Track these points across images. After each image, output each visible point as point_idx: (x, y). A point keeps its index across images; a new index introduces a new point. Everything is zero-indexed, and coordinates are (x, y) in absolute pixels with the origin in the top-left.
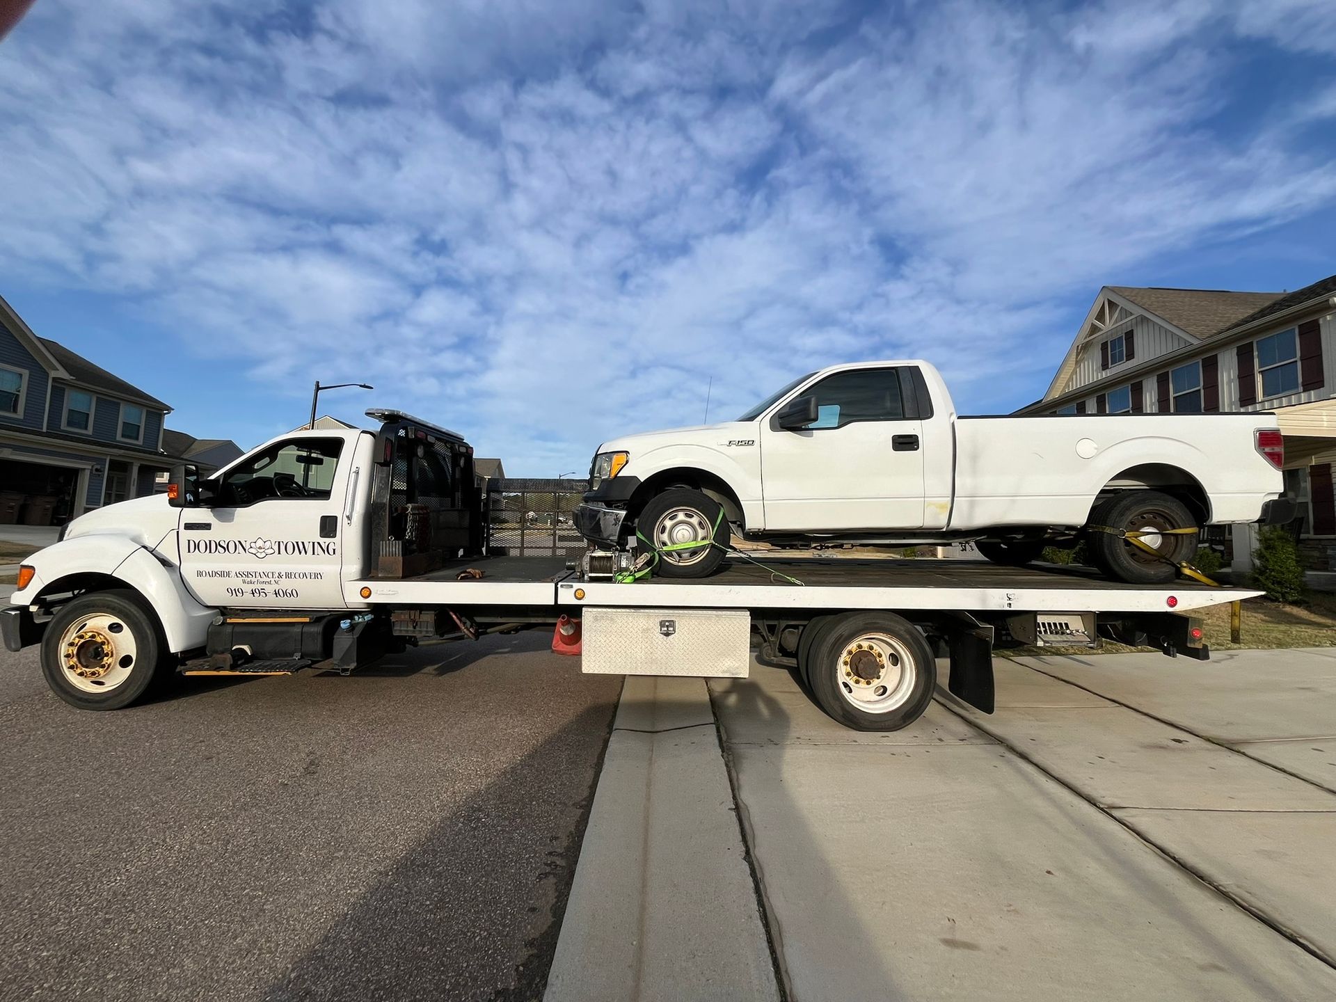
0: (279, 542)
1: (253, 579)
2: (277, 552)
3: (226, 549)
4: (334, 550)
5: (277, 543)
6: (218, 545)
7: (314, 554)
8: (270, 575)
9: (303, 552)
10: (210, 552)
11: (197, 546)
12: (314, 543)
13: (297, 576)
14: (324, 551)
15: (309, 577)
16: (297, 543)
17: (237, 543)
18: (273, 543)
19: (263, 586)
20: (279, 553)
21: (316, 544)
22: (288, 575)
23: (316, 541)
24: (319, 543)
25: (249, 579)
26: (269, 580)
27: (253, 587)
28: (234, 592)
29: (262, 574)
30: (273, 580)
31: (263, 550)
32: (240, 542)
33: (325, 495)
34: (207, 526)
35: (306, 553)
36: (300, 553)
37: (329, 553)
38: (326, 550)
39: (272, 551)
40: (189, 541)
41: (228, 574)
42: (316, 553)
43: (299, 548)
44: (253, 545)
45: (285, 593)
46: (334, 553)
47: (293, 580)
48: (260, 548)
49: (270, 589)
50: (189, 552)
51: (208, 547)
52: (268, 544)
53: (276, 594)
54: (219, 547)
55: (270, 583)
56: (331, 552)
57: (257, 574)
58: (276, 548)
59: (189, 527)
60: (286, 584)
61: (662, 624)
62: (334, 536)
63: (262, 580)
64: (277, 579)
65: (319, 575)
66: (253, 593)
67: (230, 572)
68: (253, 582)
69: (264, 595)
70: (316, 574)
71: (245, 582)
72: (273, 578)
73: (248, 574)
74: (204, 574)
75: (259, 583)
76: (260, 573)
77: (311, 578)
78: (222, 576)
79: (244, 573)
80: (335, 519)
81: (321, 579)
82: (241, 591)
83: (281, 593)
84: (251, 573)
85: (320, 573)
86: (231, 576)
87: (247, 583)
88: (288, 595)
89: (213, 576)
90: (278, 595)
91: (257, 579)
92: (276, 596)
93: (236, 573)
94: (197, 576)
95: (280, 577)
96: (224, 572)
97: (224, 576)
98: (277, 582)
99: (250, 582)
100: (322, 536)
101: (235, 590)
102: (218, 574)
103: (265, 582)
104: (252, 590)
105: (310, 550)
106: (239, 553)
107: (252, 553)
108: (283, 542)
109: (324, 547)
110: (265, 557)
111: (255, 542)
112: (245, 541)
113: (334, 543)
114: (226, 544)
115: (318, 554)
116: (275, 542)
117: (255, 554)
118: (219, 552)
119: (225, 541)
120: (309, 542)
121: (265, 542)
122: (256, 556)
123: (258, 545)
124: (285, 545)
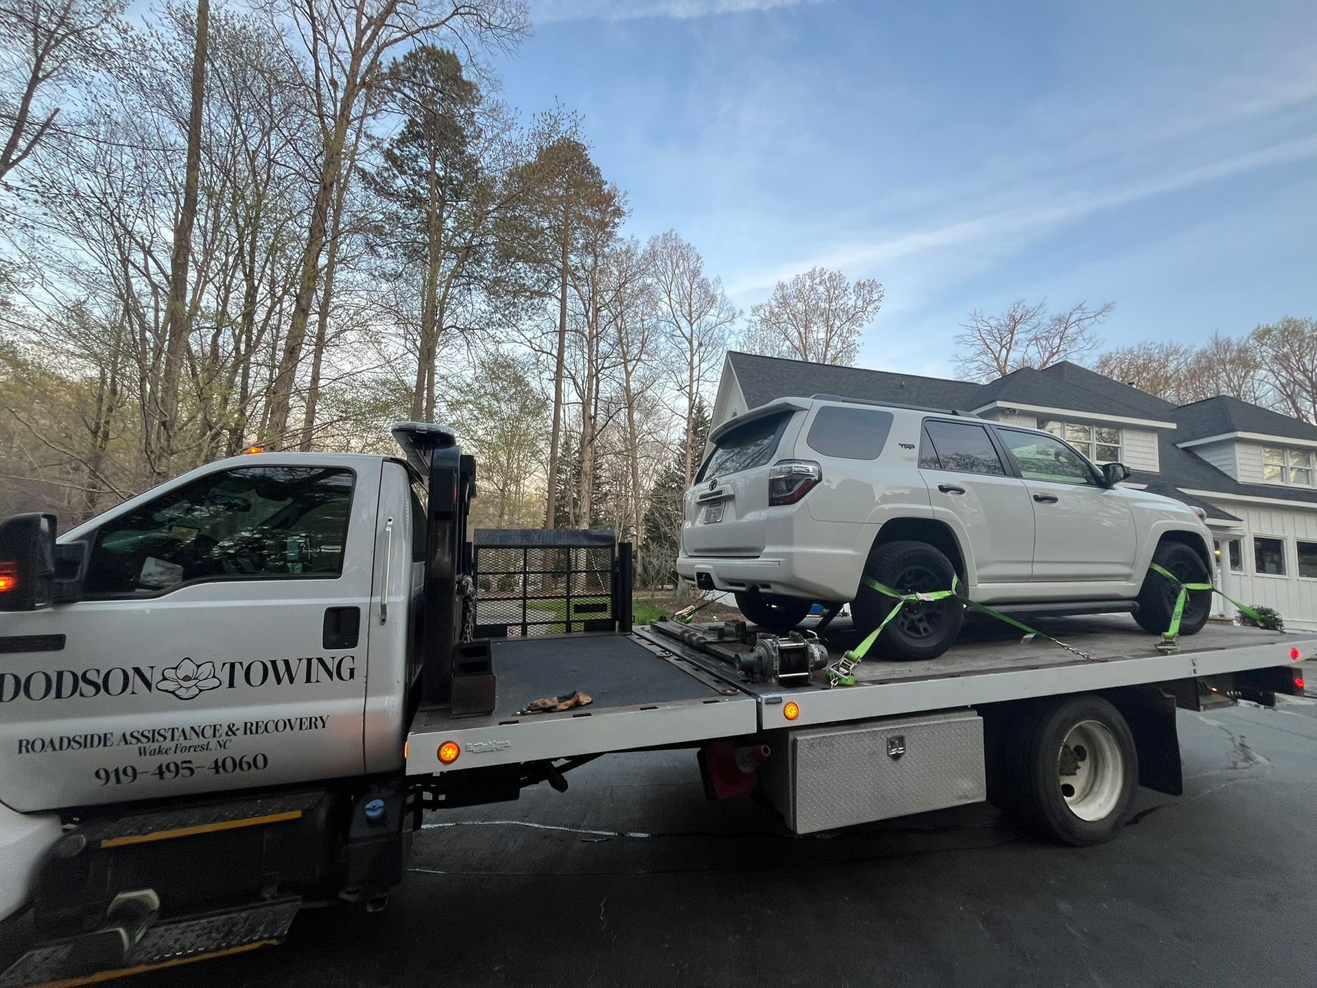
0: (232, 666)
1: (167, 744)
2: (226, 683)
3: (102, 686)
4: (352, 671)
5: (228, 667)
6: (80, 679)
7: (308, 680)
8: (208, 732)
9: (286, 679)
10: (59, 696)
11: (23, 686)
12: (309, 661)
13: (271, 727)
14: (330, 674)
15: (297, 727)
16: (274, 663)
17: (131, 673)
18: (218, 666)
19: (186, 756)
20: (231, 685)
21: (315, 663)
22: (251, 728)
23: (315, 656)
24: (321, 660)
25: (155, 746)
26: (202, 741)
27: (163, 760)
28: (113, 777)
29: (188, 731)
30: (213, 741)
31: (192, 683)
32: (137, 671)
33: (332, 567)
34: (56, 642)
35: (291, 680)
36: (279, 681)
37: (341, 678)
38: (335, 672)
39: (215, 682)
40: (2, 677)
41: (104, 739)
42: (313, 679)
43: (278, 671)
44: (170, 674)
45: (237, 765)
46: (352, 676)
47: (262, 737)
48: (187, 678)
49: (202, 760)
50: (1, 698)
51: (54, 685)
52: (206, 669)
54: (81, 684)
56: (345, 673)
57: (177, 734)
58: (224, 675)
60: (242, 746)
61: (891, 743)
62: (354, 644)
63: (187, 743)
64: (224, 737)
65: (319, 723)
66: (161, 773)
67: (108, 736)
68: (164, 751)
69: (187, 772)
70: (313, 720)
71: (142, 752)
72: (214, 736)
73: (155, 735)
74: (38, 745)
75: (178, 751)
76: (183, 731)
77: (301, 729)
78: (85, 746)
79: (145, 733)
80: (355, 612)
81: (324, 727)
82: (129, 771)
83: (229, 764)
84: (162, 732)
85: (321, 718)
86: (109, 743)
87: (148, 754)
88: (245, 766)
89: (61, 748)
90: (221, 770)
91: (175, 743)
92: (217, 772)
93: (124, 735)
94: (20, 751)
95: (230, 733)
96: (92, 736)
97: (92, 746)
98: (222, 745)
99: (157, 751)
100: (327, 646)
101: (117, 771)
102: (75, 741)
103: (194, 748)
104: (161, 768)
105: (301, 675)
106: (133, 693)
107: (166, 691)
108: (241, 663)
109: (332, 666)
110: (197, 695)
111: (176, 668)
112: (152, 668)
113: (353, 658)
114: (102, 676)
115: (317, 681)
116: (224, 664)
117: (173, 693)
118: (82, 695)
119: (98, 671)
120: (300, 660)
121: (198, 666)
122: (177, 696)
123: (182, 673)
124: (245, 669)
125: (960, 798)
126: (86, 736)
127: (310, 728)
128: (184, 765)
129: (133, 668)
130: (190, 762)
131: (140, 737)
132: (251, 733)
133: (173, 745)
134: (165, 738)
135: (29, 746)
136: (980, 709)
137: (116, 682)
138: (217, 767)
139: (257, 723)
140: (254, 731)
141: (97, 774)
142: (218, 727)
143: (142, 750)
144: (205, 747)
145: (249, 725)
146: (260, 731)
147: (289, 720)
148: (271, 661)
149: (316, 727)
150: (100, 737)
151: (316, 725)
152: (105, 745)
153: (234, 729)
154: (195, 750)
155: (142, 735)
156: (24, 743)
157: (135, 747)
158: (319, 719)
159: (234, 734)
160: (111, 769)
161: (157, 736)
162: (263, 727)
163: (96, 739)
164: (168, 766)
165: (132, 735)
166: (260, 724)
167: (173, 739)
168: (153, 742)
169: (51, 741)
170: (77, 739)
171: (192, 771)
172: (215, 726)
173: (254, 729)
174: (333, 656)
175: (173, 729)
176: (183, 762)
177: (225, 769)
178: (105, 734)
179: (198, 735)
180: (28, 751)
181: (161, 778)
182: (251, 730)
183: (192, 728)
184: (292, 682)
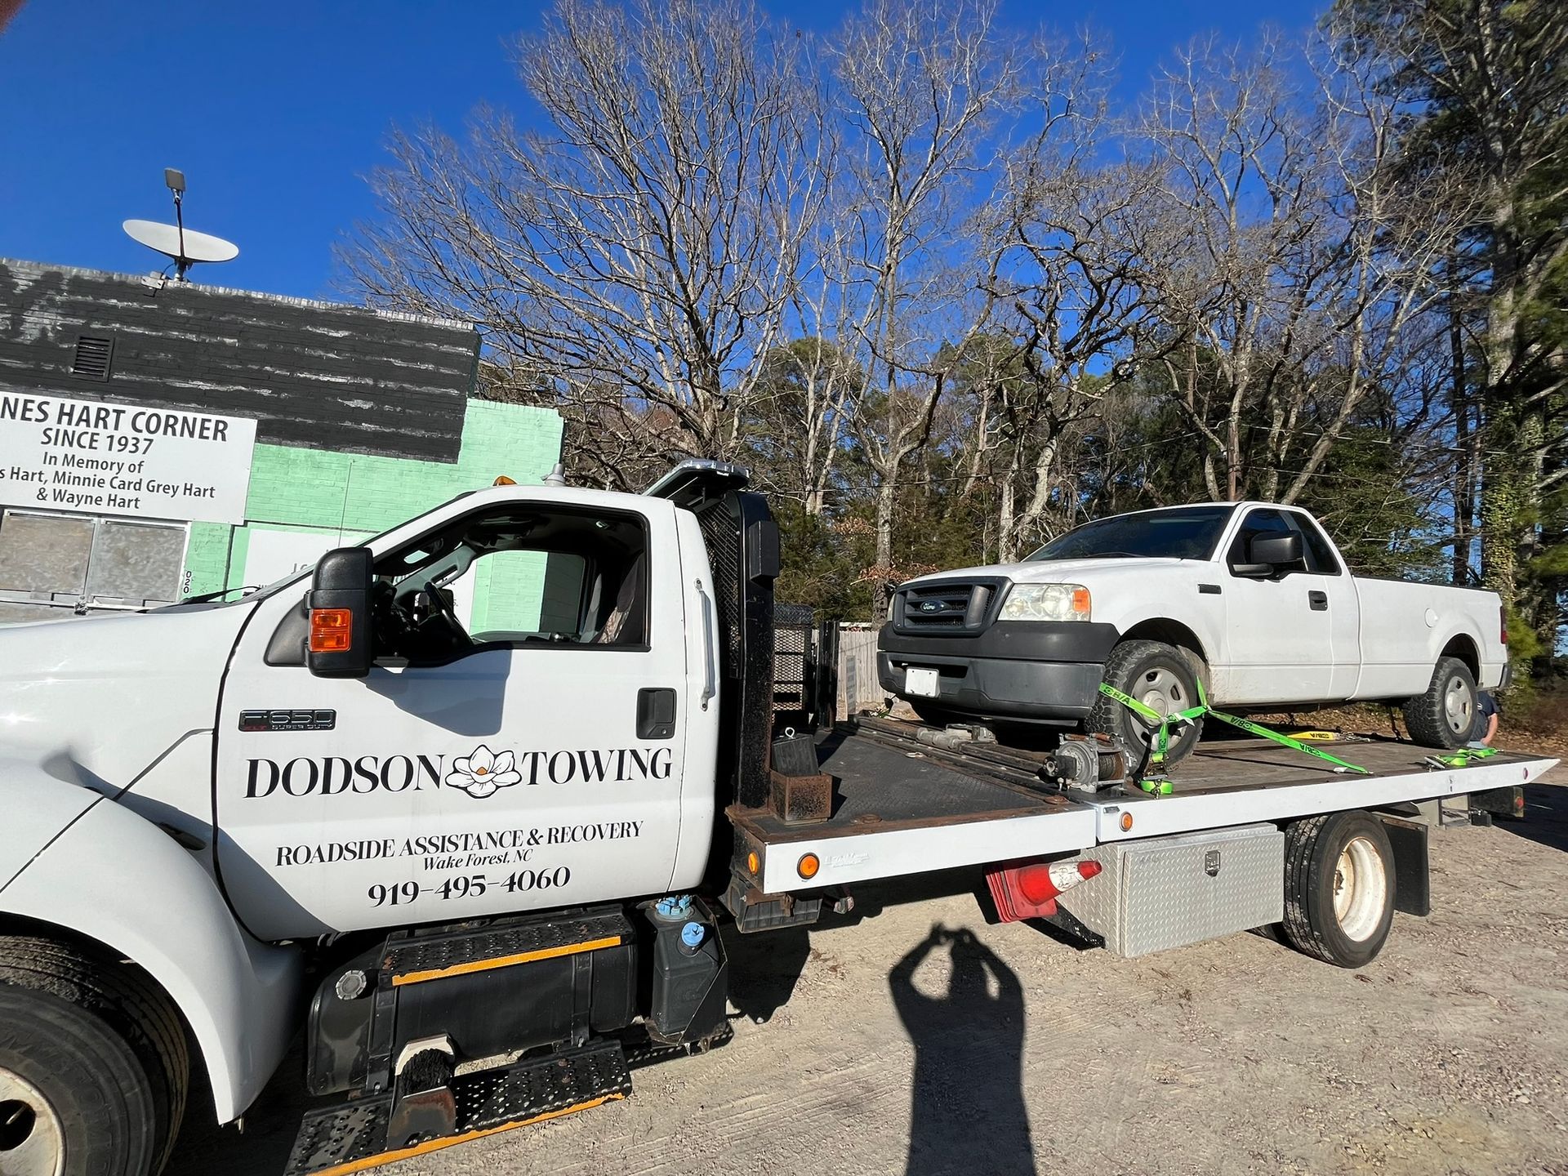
0: (535, 756)
1: (459, 854)
2: (527, 778)
3: (380, 779)
4: (668, 766)
5: (529, 758)
6: (353, 769)
7: (620, 777)
8: (508, 840)
9: (594, 775)
10: (326, 790)
11: (281, 777)
12: (622, 753)
13: (579, 834)
14: (644, 770)
15: (607, 834)
16: (582, 754)
17: (416, 762)
18: (519, 756)
19: (479, 870)
20: (533, 781)
21: (628, 756)
22: (557, 836)
23: (628, 748)
24: (634, 753)
25: (445, 856)
26: (498, 851)
27: (451, 874)
28: (389, 895)
29: (484, 839)
30: (512, 851)
31: (487, 777)
32: (424, 760)
34: (323, 720)
35: (601, 776)
36: (587, 777)
37: (655, 775)
38: (649, 768)
39: (514, 777)
40: (254, 765)
41: (383, 848)
42: (625, 775)
43: (587, 765)
44: (462, 765)
45: (536, 880)
46: (667, 773)
47: (569, 845)
48: (482, 771)
49: (497, 874)
50: (251, 792)
51: (320, 776)
52: (504, 760)
53: (512, 884)
54: (355, 775)
56: (661, 771)
57: (471, 841)
58: (525, 768)
59: (253, 722)
60: (544, 858)
62: (670, 734)
63: (482, 854)
64: (526, 847)
65: (632, 828)
66: (447, 891)
67: (389, 843)
68: (454, 863)
69: (478, 889)
70: (626, 826)
71: (429, 864)
72: (514, 845)
73: (444, 843)
74: (302, 855)
75: (471, 863)
76: (478, 837)
77: (612, 837)
78: (361, 857)
79: (433, 841)
80: (670, 694)
81: (637, 835)
82: (410, 889)
83: (527, 877)
84: (454, 839)
85: (634, 823)
86: (389, 853)
87: (435, 867)
88: (544, 882)
89: (330, 860)
90: (516, 887)
91: (468, 852)
92: (511, 890)
93: (408, 843)
94: (279, 863)
95: (532, 841)
96: (370, 843)
97: (368, 857)
98: (522, 856)
99: (446, 864)
100: (641, 735)
101: (395, 889)
102: (348, 850)
103: (488, 860)
104: (447, 884)
105: (611, 770)
106: (418, 788)
107: (457, 787)
108: (545, 754)
109: (647, 762)
110: (493, 793)
111: (469, 758)
112: (441, 756)
113: (669, 750)
114: (381, 764)
115: (630, 779)
116: (526, 754)
117: (465, 789)
118: (355, 789)
119: (376, 759)
120: (611, 752)
121: (496, 756)
122: (469, 793)
123: (476, 764)
124: (549, 762)
126: (362, 843)
127: (622, 836)
128: (475, 881)
129: (418, 756)
130: (483, 877)
131: (427, 845)
132: (557, 842)
133: (465, 855)
134: (457, 846)
135: (291, 856)
136: (1282, 823)
137: (397, 774)
138: (514, 883)
139: (564, 829)
140: (559, 840)
141: (370, 892)
142: (518, 834)
143: (429, 861)
144: (502, 859)
145: (554, 832)
146: (566, 838)
147: (599, 826)
148: (579, 752)
149: (629, 836)
150: (379, 845)
151: (628, 832)
152: (384, 855)
153: (537, 837)
154: (490, 863)
155: (431, 843)
156: (285, 852)
157: (420, 857)
158: (632, 825)
159: (538, 843)
160: (388, 887)
161: (447, 843)
162: (570, 834)
163: (374, 846)
164: (456, 881)
165: (417, 843)
166: (567, 830)
167: (466, 849)
168: (443, 851)
169: (319, 850)
170: (351, 847)
171: (483, 888)
172: (515, 832)
173: (559, 836)
174: (647, 747)
175: (467, 836)
176: (475, 878)
177: (520, 886)
178: (386, 842)
179: (495, 843)
180: (289, 863)
181: (446, 897)
182: (556, 838)
183: (489, 834)
184: (601, 779)
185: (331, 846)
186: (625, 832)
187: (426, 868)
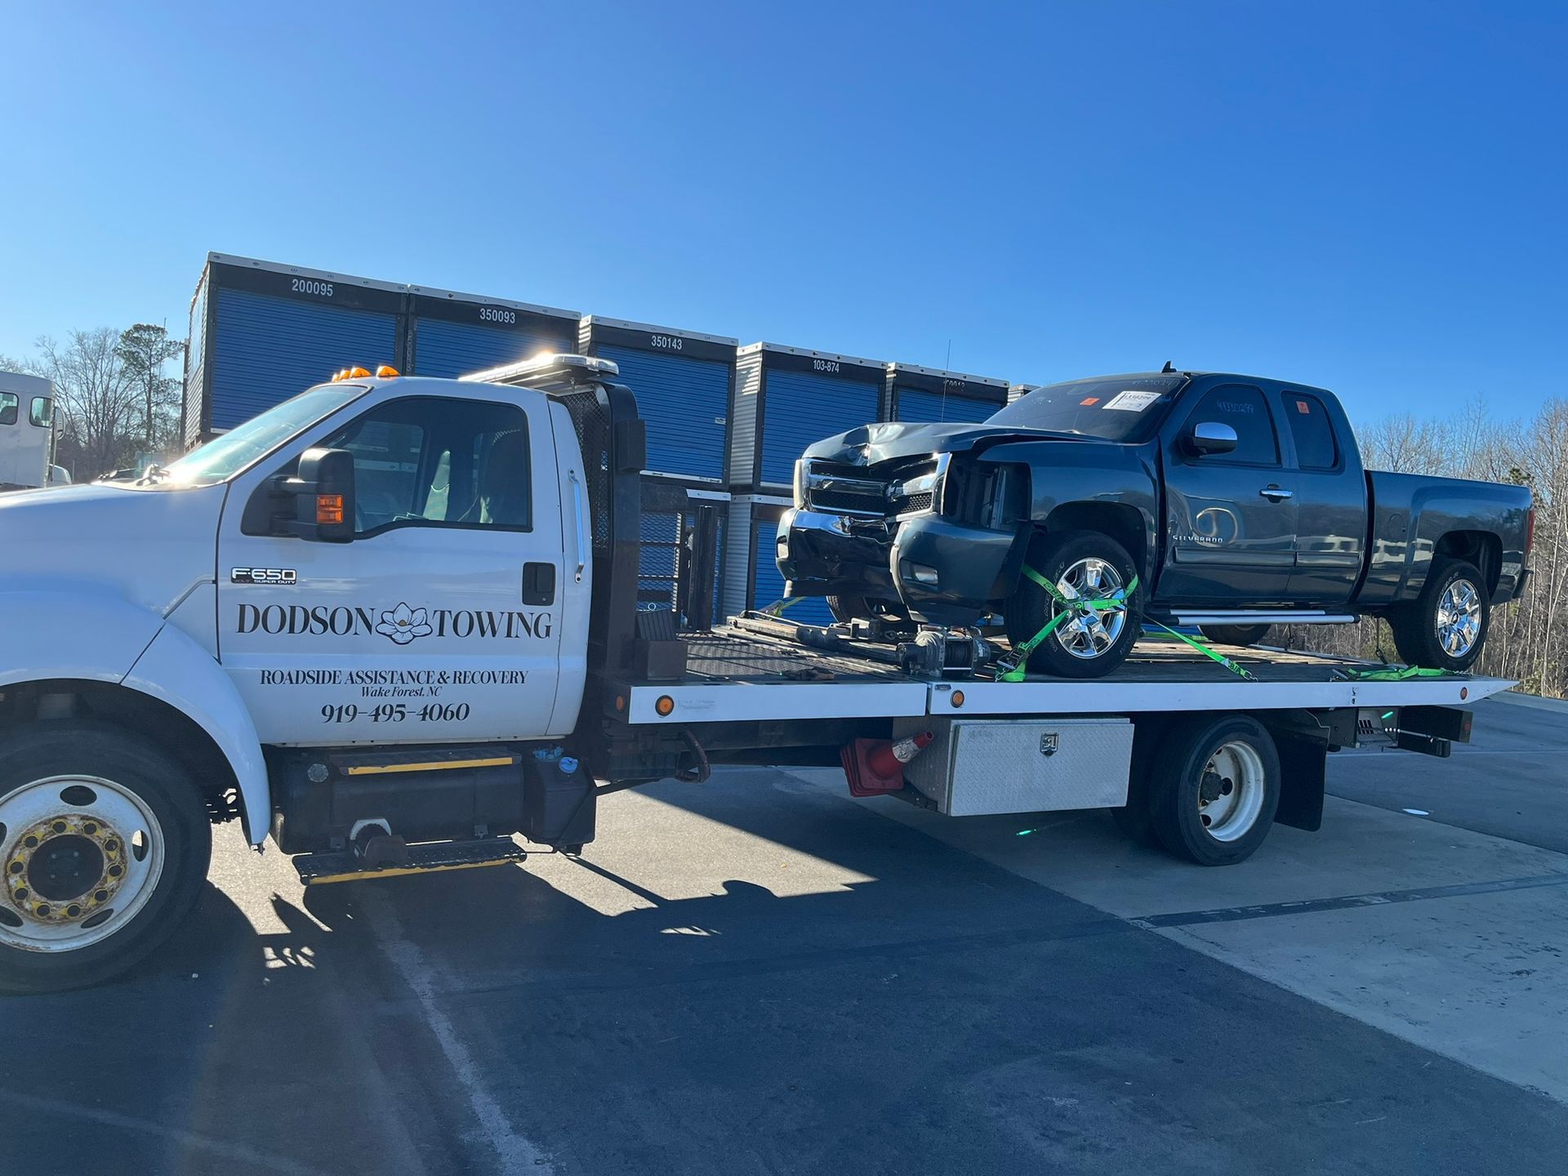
0: (443, 613)
1: (387, 686)
2: (436, 631)
3: (329, 625)
4: (548, 628)
5: (438, 614)
6: (310, 616)
7: (509, 635)
8: (423, 678)
9: (489, 632)
10: (292, 630)
11: (261, 619)
12: (510, 615)
13: (477, 678)
14: (528, 630)
15: (499, 680)
16: (479, 614)
17: (354, 613)
18: (430, 614)
19: (401, 700)
20: (441, 633)
21: (515, 617)
22: (460, 677)
23: (515, 611)
24: (520, 615)
25: (377, 687)
26: (416, 686)
27: (381, 701)
28: (336, 713)
29: (406, 676)
30: (426, 687)
31: (408, 628)
32: (359, 611)
35: (494, 633)
36: (483, 633)
37: (537, 635)
38: (532, 629)
39: (427, 630)
40: (243, 607)
41: (333, 677)
42: (513, 634)
43: (482, 624)
44: (388, 617)
45: (443, 713)
46: (548, 634)
47: (467, 685)
48: (402, 623)
49: (414, 705)
50: (241, 630)
51: (288, 621)
52: (420, 615)
53: (425, 714)
54: (311, 620)
55: (419, 693)
56: (542, 631)
57: (396, 677)
58: (435, 623)
60: (450, 695)
61: (1044, 739)
62: (550, 602)
63: (404, 687)
64: (437, 684)
65: (519, 676)
66: (377, 715)
67: (338, 673)
68: (384, 692)
69: (398, 716)
70: (514, 675)
71: (365, 692)
73: (377, 677)
74: (278, 678)
75: (396, 694)
76: (401, 674)
77: (503, 682)
78: (318, 682)
79: (368, 674)
80: (551, 568)
81: (523, 682)
82: (351, 711)
83: (437, 709)
84: (383, 674)
85: (521, 673)
86: (337, 681)
87: (370, 694)
88: (449, 714)
89: (297, 682)
90: (427, 716)
91: (394, 685)
92: (424, 719)
93: (351, 674)
94: (263, 683)
95: (441, 680)
96: (324, 672)
97: (323, 683)
98: (433, 692)
99: (377, 693)
100: (526, 601)
101: (341, 709)
102: (309, 676)
103: (408, 692)
104: (378, 709)
105: (502, 629)
106: (356, 634)
107: (384, 634)
108: (450, 612)
109: (531, 624)
110: (411, 641)
111: (393, 612)
112: (372, 609)
113: (549, 615)
114: (329, 613)
115: (517, 636)
117: (390, 636)
118: (311, 631)
119: (326, 609)
120: (502, 613)
121: (413, 612)
122: (393, 640)
123: (398, 617)
124: (453, 618)
125: (1104, 801)
126: (318, 672)
127: (511, 682)
128: (399, 709)
129: (356, 609)
130: (404, 706)
131: (365, 677)
132: (460, 682)
133: (391, 687)
134: (385, 679)
135: (271, 677)
136: (1134, 716)
137: (341, 621)
138: (426, 713)
139: (465, 672)
140: (462, 681)
141: (324, 712)
142: (431, 673)
143: (366, 690)
145: (458, 675)
146: (467, 681)
147: (493, 672)
148: (477, 612)
149: (516, 682)
150: (330, 675)
151: (516, 679)
152: (334, 683)
153: (445, 677)
154: (410, 695)
156: (266, 674)
157: (359, 687)
158: (519, 674)
159: (446, 683)
160: (336, 706)
162: (470, 677)
163: (327, 674)
164: (385, 707)
165: (358, 675)
166: (468, 674)
167: (392, 682)
168: (375, 683)
169: (289, 674)
170: (311, 674)
171: (403, 714)
172: (429, 672)
173: (462, 678)
174: (531, 612)
175: (393, 672)
176: (398, 706)
177: (431, 717)
178: (335, 672)
179: (414, 680)
180: (269, 683)
181: (376, 720)
182: (460, 679)
183: (409, 673)
184: (494, 636)
185: (298, 672)
186: (514, 679)
187: (363, 695)
